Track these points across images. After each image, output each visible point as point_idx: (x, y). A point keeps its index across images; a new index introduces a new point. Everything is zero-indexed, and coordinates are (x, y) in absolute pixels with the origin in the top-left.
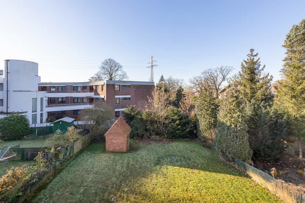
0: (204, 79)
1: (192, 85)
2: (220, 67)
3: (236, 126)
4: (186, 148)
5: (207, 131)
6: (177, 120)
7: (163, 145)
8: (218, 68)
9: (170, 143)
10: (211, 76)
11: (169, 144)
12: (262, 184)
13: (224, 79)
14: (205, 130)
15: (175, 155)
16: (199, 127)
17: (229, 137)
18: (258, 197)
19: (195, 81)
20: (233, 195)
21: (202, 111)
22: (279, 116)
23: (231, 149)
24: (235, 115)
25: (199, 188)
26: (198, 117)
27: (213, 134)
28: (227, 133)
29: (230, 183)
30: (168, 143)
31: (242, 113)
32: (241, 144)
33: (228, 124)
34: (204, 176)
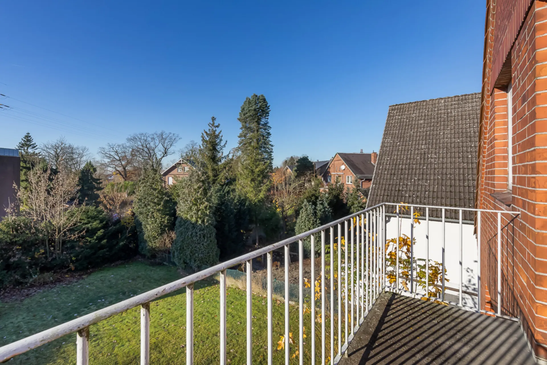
0: (131, 150)
1: (107, 160)
2: (159, 132)
3: (203, 221)
4: (123, 276)
5: (157, 238)
6: (98, 229)
7: (69, 288)
8: (156, 134)
9: (83, 279)
10: (145, 145)
11: (81, 281)
12: (232, 285)
13: (166, 153)
14: (155, 237)
15: (104, 296)
16: (143, 235)
17: (194, 239)
18: (232, 300)
19: (112, 153)
20: (208, 312)
21: (149, 207)
22: (242, 202)
23: (197, 255)
24: (202, 207)
25: (163, 325)
26: (141, 218)
27: (167, 240)
28: (192, 234)
29: (202, 299)
30: (78, 279)
31: (210, 203)
32: (208, 245)
33: (194, 220)
34: (165, 306)
